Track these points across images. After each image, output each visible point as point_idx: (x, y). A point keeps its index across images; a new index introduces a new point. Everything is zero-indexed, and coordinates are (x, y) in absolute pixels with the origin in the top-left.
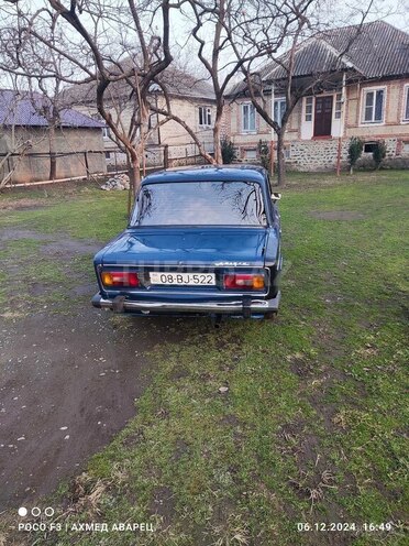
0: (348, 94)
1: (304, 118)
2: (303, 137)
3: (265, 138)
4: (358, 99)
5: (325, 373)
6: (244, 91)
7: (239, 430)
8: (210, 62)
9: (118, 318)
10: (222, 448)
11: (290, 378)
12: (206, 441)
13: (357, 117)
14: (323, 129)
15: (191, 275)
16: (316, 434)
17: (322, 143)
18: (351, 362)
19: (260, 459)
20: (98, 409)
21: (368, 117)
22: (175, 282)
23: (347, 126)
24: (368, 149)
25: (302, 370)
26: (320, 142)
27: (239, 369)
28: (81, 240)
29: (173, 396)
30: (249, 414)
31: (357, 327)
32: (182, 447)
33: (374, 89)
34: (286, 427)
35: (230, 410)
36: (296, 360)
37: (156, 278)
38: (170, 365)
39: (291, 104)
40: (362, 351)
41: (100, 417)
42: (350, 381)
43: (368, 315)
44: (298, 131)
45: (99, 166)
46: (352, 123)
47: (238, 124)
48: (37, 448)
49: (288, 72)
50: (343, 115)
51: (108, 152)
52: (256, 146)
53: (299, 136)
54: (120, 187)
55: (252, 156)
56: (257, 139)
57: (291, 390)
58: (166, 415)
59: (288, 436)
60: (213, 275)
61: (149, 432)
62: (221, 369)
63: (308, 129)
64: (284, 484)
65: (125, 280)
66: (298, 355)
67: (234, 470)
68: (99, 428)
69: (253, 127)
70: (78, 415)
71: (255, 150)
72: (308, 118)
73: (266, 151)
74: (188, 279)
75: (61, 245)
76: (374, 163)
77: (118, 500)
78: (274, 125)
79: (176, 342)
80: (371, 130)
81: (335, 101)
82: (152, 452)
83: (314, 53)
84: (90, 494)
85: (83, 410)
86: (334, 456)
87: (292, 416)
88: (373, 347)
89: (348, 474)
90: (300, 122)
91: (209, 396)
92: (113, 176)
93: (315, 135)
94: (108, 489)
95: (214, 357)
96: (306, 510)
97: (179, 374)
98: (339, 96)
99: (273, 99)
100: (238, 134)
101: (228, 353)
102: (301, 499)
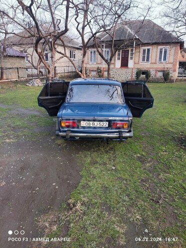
0: (135, 49)
1: (117, 58)
2: (116, 67)
3: (100, 66)
4: (140, 52)
5: (150, 161)
6: (93, 45)
7: (125, 182)
8: (81, 31)
9: (59, 142)
10: (121, 188)
11: (138, 163)
12: (113, 186)
13: (139, 59)
14: (125, 64)
15: (98, 123)
16: (155, 182)
17: (124, 70)
18: (159, 157)
19: (137, 191)
20: (65, 177)
21: (143, 60)
22: (91, 126)
23: (135, 63)
24: (143, 73)
25: (142, 160)
26: (123, 69)
27: (117, 160)
28: (27, 108)
29: (95, 171)
30: (127, 176)
31: (158, 145)
32: (105, 189)
33: (146, 48)
34: (142, 180)
35: (119, 175)
36: (138, 157)
37: (83, 124)
38: (89, 160)
39: (114, 52)
40: (162, 153)
41: (68, 179)
42: (161, 164)
43: (161, 140)
44: (114, 64)
45: (23, 75)
46: (137, 62)
47: (88, 59)
48: (46, 192)
49: (113, 38)
50: (133, 58)
51: (27, 68)
52: (96, 69)
53: (115, 66)
54: (36, 85)
55: (94, 73)
56: (96, 66)
57: (140, 168)
58: (94, 178)
59: (144, 183)
60: (107, 123)
61: (90, 184)
62: (110, 160)
63: (118, 63)
64: (148, 200)
65: (71, 124)
66: (138, 155)
67: (128, 195)
68: (69, 183)
69: (94, 61)
70: (58, 179)
71: (95, 71)
72: (119, 59)
73: (100, 72)
74: (97, 124)
75: (18, 111)
76: (146, 79)
77: (88, 208)
78: (106, 61)
79: (88, 151)
80: (145, 66)
81: (130, 52)
82: (94, 191)
83: (122, 31)
84: (76, 206)
85: (59, 177)
86: (163, 189)
87: (143, 176)
88: (166, 151)
89: (170, 195)
90: (115, 60)
91: (109, 170)
92: (32, 79)
93: (121, 66)
94: (82, 204)
95: (106, 156)
96: (159, 207)
97: (94, 163)
98: (132, 50)
99: (104, 49)
100: (88, 63)
101: (111, 154)
102: (156, 204)
